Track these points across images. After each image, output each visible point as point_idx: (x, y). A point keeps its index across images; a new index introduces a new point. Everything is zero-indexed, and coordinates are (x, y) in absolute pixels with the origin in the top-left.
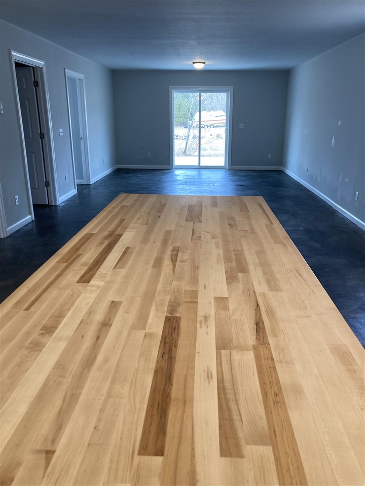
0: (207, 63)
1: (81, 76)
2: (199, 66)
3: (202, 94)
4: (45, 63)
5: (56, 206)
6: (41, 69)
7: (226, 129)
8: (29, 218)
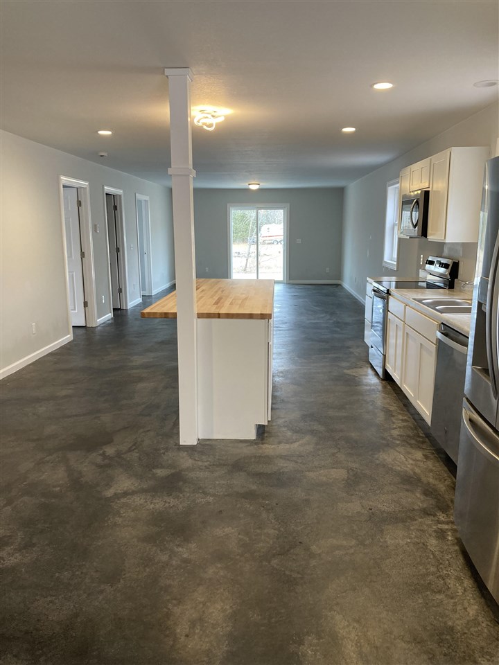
0: (261, 184)
1: (147, 198)
2: (254, 187)
3: (259, 211)
4: (124, 191)
5: (126, 310)
6: (120, 196)
7: (284, 245)
8: (110, 315)
